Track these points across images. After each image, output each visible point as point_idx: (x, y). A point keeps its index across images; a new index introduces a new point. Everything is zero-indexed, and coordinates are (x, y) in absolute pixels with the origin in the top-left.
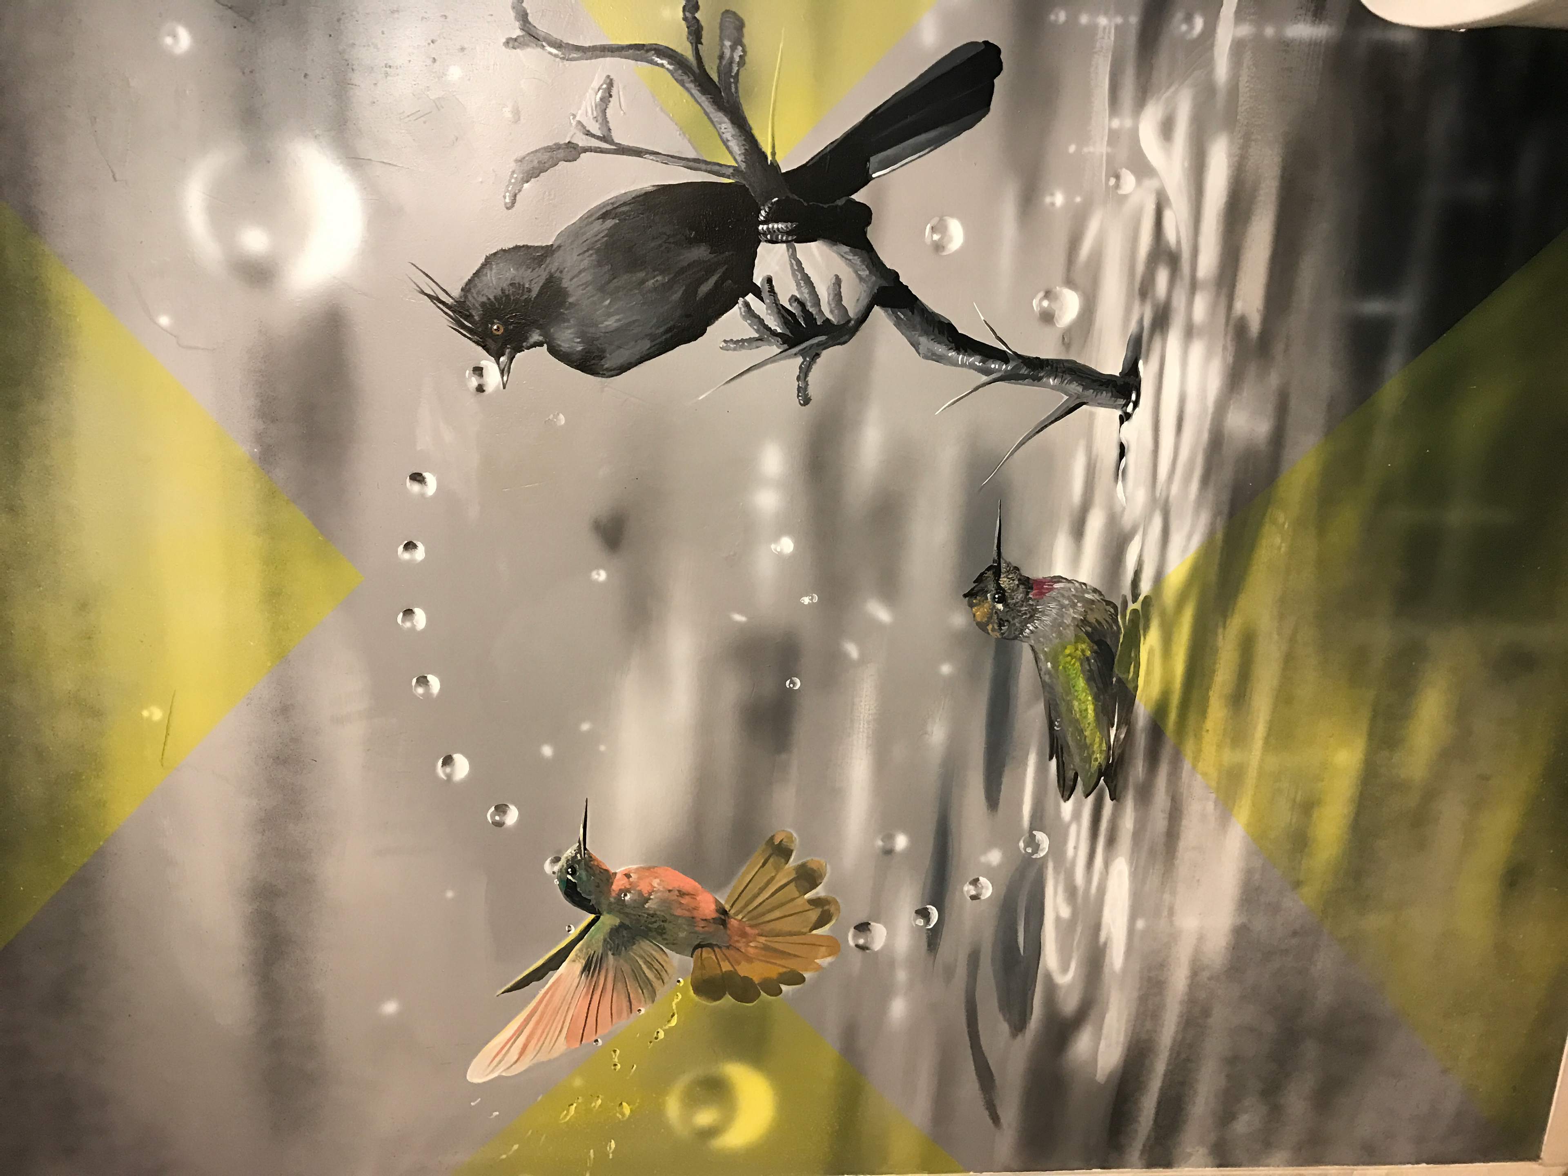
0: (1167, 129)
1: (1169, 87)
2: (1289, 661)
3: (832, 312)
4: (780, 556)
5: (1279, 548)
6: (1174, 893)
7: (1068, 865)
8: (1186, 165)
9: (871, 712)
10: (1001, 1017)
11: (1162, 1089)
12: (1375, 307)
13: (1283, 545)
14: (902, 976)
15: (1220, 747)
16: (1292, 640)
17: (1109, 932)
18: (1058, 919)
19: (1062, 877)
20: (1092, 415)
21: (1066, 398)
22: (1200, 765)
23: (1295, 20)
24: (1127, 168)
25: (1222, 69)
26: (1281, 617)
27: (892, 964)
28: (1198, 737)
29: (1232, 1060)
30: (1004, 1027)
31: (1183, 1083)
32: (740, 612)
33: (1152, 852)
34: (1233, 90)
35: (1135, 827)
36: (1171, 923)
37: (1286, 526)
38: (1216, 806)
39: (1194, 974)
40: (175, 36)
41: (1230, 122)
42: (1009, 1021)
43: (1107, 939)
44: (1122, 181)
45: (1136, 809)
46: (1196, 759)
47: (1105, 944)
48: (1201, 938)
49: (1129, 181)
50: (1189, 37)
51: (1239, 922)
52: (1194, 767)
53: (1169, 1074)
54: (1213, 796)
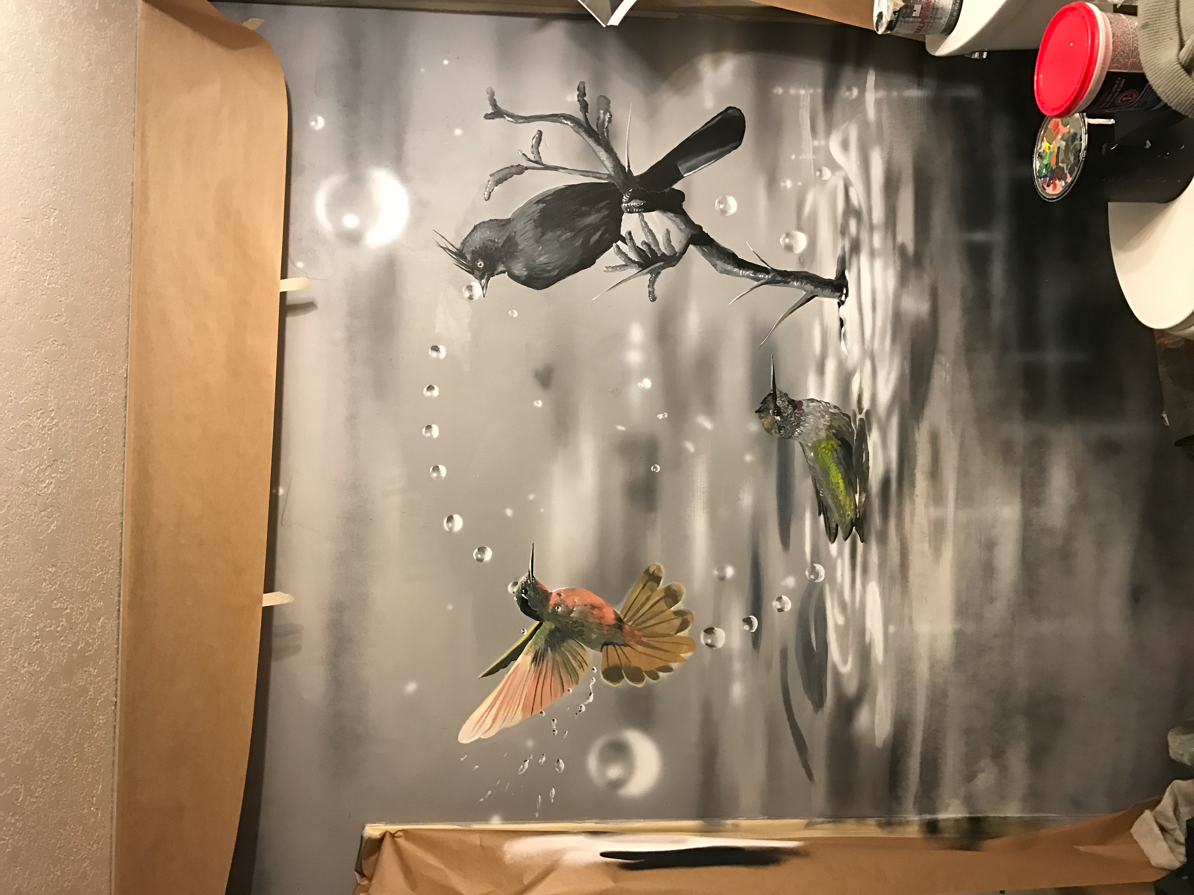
0: (845, 145)
1: (843, 124)
2: (963, 449)
3: (666, 249)
4: (643, 390)
5: (946, 378)
6: (910, 607)
7: (838, 587)
8: (858, 163)
9: (704, 486)
10: (806, 698)
11: (922, 753)
12: (979, 236)
13: (948, 377)
14: (737, 666)
15: (926, 506)
16: (963, 436)
17: (871, 633)
18: (837, 627)
19: (836, 596)
20: (821, 303)
21: (805, 293)
22: (916, 518)
23: (908, 87)
24: (826, 166)
25: (871, 113)
26: (954, 422)
27: (730, 657)
28: (913, 501)
29: (968, 732)
30: (809, 705)
31: (936, 749)
32: (622, 424)
33: (892, 577)
34: (879, 124)
35: (879, 561)
36: (913, 630)
37: (948, 365)
38: (930, 546)
39: (932, 666)
40: (316, 121)
41: (880, 140)
42: (811, 700)
43: (871, 639)
44: (823, 172)
45: (879, 548)
46: (913, 515)
47: (870, 644)
48: (933, 639)
49: (827, 173)
50: (850, 98)
51: (958, 626)
52: (912, 521)
53: (925, 741)
54: (927, 538)
